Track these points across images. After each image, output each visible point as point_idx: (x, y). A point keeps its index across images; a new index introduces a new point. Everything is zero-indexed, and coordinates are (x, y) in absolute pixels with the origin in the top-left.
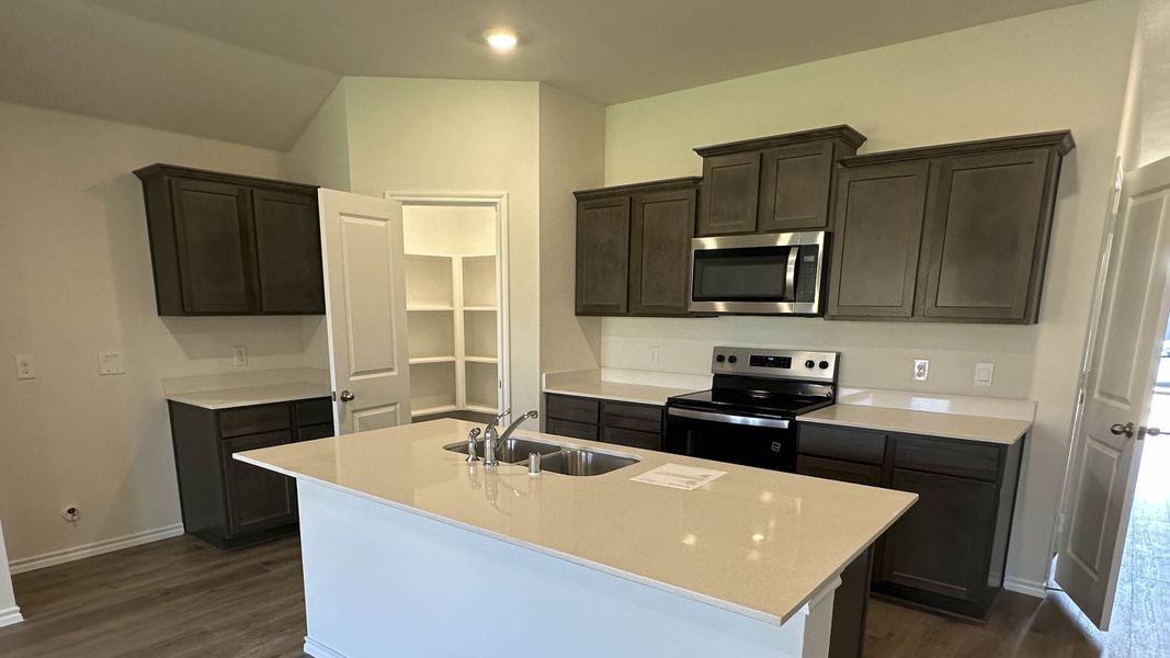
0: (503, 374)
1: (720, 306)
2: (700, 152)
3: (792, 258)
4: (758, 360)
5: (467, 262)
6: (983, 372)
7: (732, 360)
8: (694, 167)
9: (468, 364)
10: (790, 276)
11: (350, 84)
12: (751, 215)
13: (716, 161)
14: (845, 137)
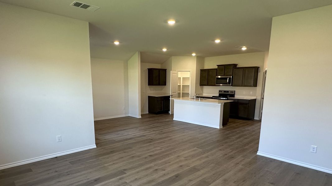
0: (190, 94)
1: (221, 85)
2: (217, 65)
3: (228, 79)
4: (225, 92)
5: (183, 78)
6: (251, 93)
7: (221, 92)
8: (216, 67)
9: (182, 93)
10: (228, 81)
11: (173, 57)
12: (224, 73)
13: (219, 67)
14: (235, 65)
